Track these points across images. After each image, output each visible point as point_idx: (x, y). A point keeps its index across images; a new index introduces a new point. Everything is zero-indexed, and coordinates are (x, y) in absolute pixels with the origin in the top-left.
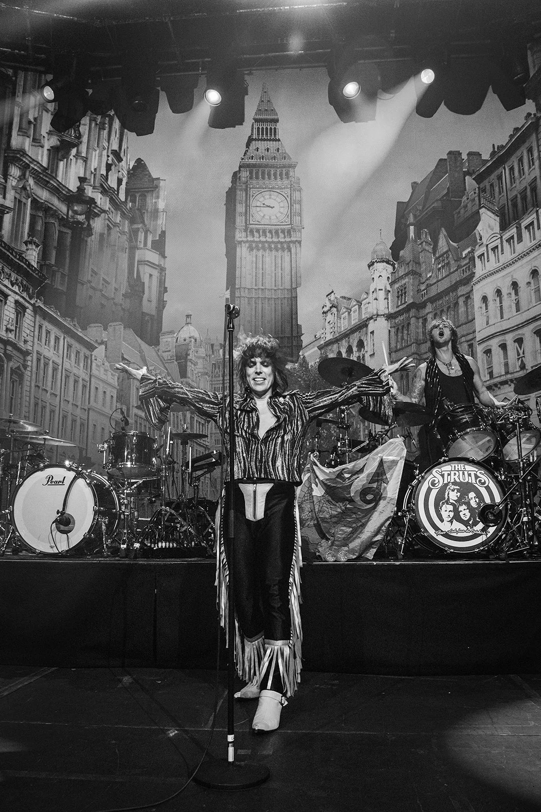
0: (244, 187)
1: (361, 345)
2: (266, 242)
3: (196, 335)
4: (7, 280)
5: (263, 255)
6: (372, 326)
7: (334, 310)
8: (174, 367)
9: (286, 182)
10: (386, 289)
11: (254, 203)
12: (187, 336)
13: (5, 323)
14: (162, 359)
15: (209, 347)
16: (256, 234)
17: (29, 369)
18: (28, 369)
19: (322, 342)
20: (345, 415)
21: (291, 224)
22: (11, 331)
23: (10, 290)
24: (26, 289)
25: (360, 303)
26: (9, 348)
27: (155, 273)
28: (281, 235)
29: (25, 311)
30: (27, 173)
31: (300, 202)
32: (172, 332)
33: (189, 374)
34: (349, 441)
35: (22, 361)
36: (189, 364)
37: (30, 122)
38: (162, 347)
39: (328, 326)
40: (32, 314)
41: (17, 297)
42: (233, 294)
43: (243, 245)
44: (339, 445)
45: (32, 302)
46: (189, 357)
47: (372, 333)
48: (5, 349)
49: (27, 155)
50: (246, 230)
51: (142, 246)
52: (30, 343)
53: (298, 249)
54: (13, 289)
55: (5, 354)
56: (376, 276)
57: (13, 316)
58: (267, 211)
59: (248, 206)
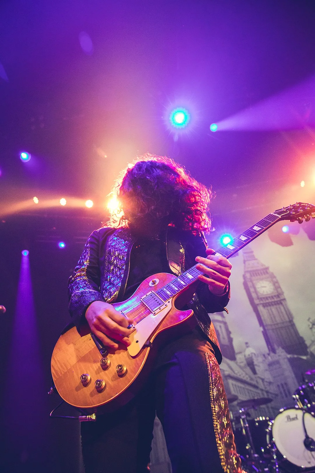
0: (250, 280)
2: (270, 302)
3: (254, 351)
5: (271, 309)
8: (248, 370)
9: (267, 275)
11: (257, 286)
12: (250, 353)
14: (240, 367)
15: (263, 356)
16: (264, 300)
21: (278, 292)
27: (222, 325)
28: (275, 298)
31: (277, 282)
32: (240, 353)
33: (257, 372)
38: (238, 360)
42: (264, 328)
43: (260, 305)
46: (255, 363)
50: (258, 299)
53: (286, 303)
58: (264, 289)
59: (255, 288)
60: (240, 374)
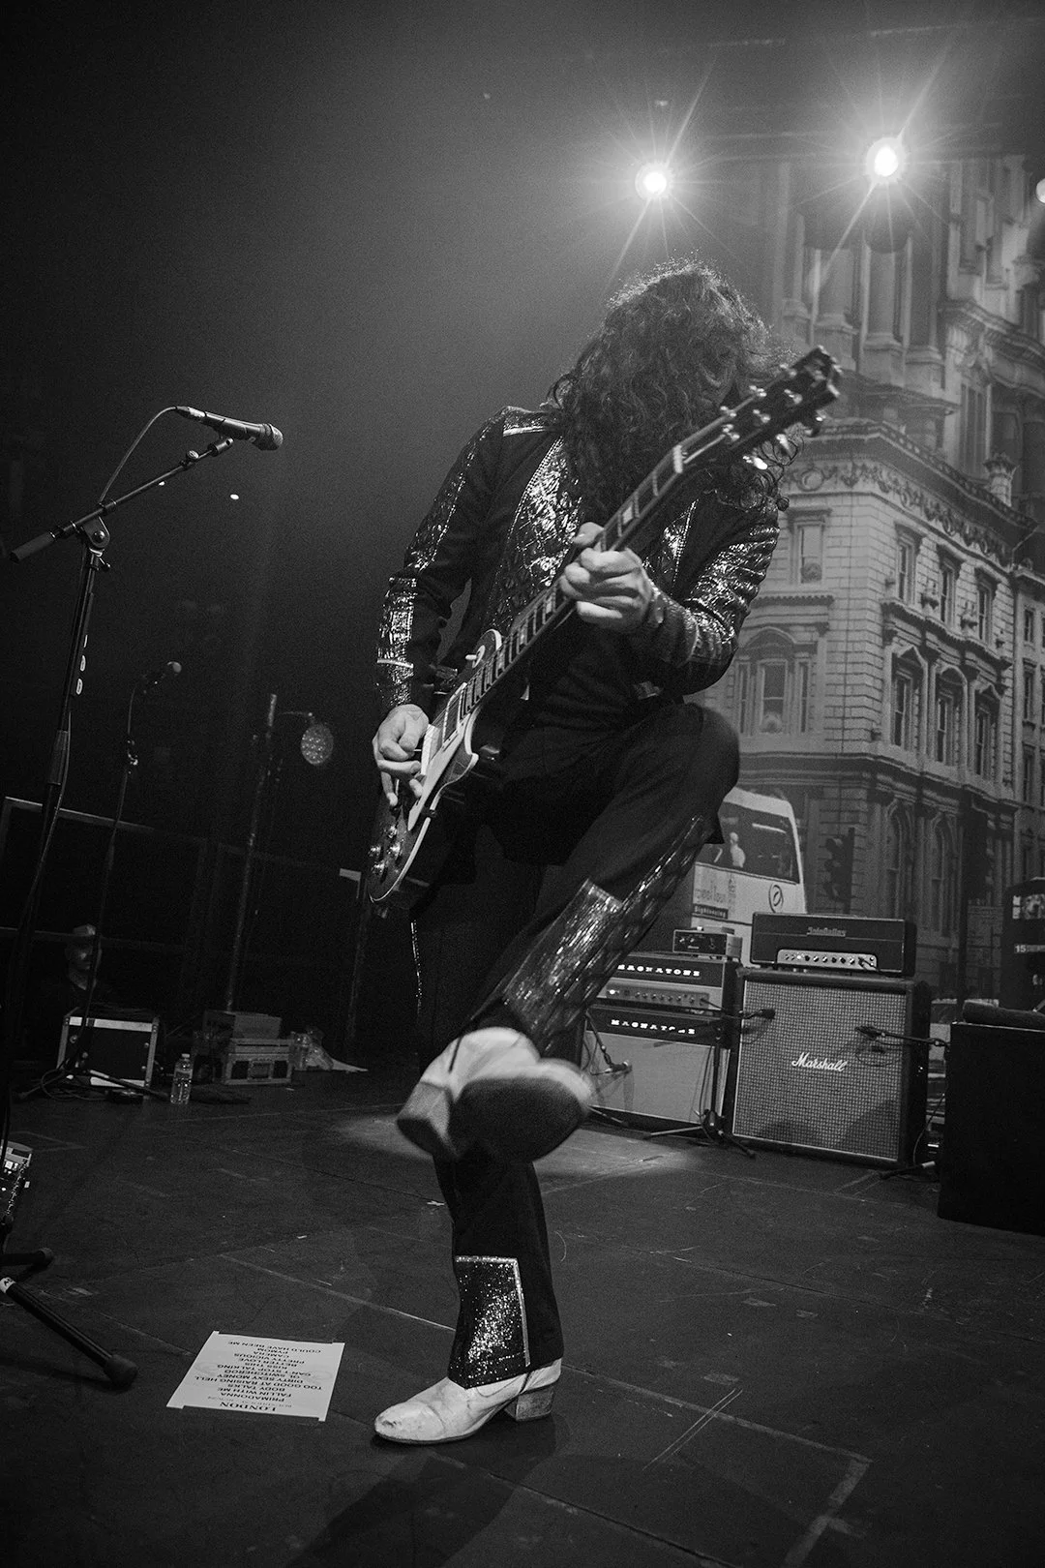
4: (958, 535)
13: (959, 611)
17: (1008, 692)
18: (1006, 693)
22: (972, 625)
23: (964, 551)
24: (994, 548)
26: (970, 655)
29: (995, 588)
30: (981, 340)
35: (994, 680)
37: (979, 248)
40: (1009, 592)
41: (980, 564)
45: (1008, 570)
48: (963, 659)
49: (980, 307)
52: (1007, 646)
54: (971, 548)
55: (963, 666)
57: (974, 598)
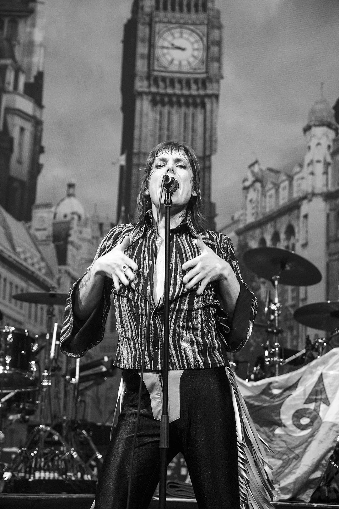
0: (147, 19)
1: (290, 231)
2: (175, 95)
3: (81, 211)
5: (169, 113)
6: (305, 208)
7: (258, 185)
8: (50, 251)
9: (202, 16)
10: (325, 160)
11: (160, 42)
12: (68, 211)
14: (34, 239)
15: (96, 227)
16: (161, 84)
19: (241, 226)
20: (275, 317)
21: (207, 72)
25: (290, 178)
27: (28, 127)
28: (194, 87)
31: (219, 43)
32: (47, 206)
33: (70, 260)
34: (280, 349)
36: (70, 247)
38: (35, 223)
39: (249, 206)
42: (129, 160)
43: (145, 97)
44: (267, 353)
46: (71, 239)
47: (306, 216)
50: (148, 77)
51: (11, 88)
53: (215, 105)
56: (313, 144)
58: (176, 54)
59: (151, 46)
60: (28, 255)
